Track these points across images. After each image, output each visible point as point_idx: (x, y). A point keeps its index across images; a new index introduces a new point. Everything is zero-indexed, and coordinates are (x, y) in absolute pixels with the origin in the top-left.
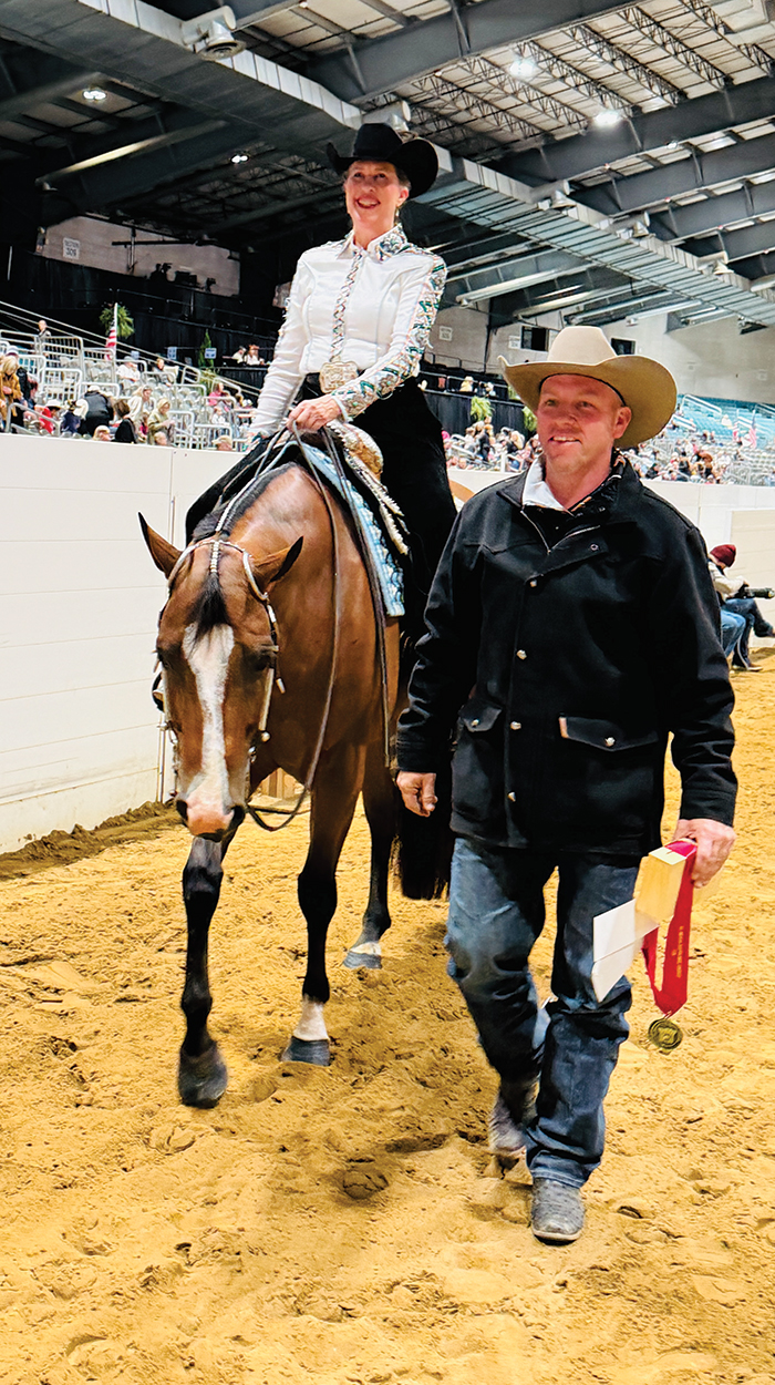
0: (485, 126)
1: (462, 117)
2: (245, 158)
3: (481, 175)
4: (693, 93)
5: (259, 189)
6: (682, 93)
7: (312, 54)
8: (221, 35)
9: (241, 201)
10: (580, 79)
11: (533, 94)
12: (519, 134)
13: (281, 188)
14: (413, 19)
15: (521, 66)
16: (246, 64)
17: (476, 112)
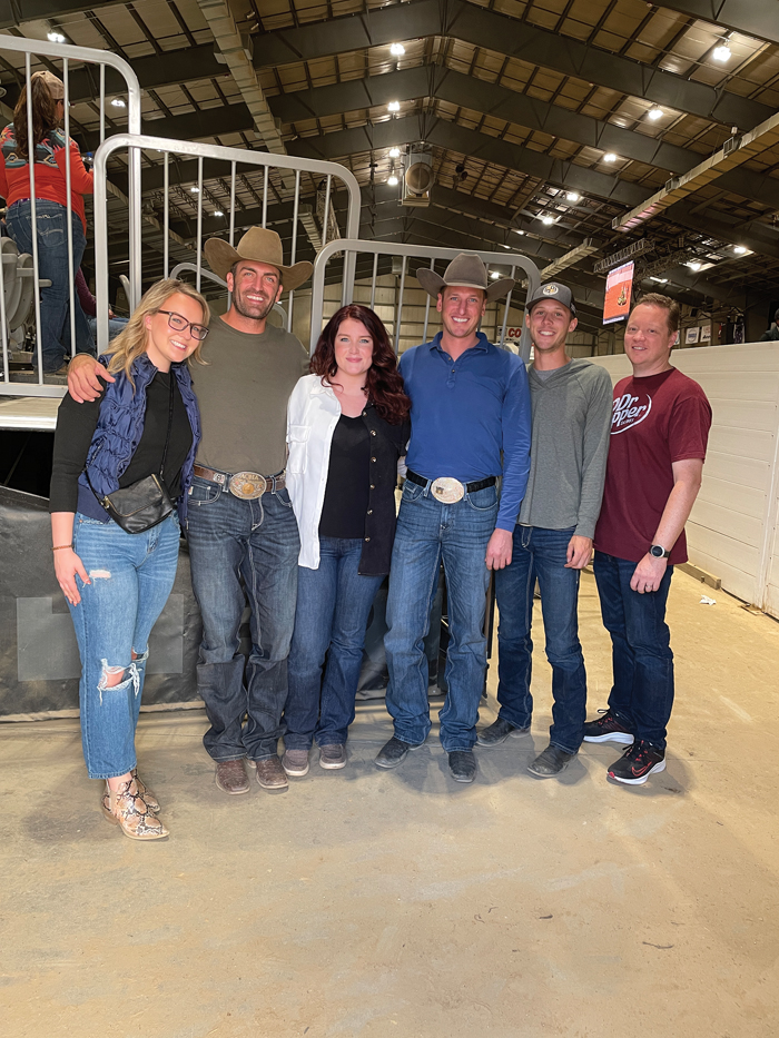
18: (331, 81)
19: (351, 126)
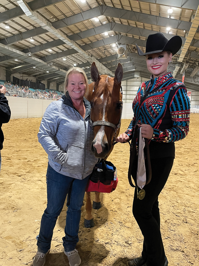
0: (62, 65)
1: (59, 64)
2: (35, 67)
3: (62, 70)
4: (84, 62)
5: (37, 71)
6: (83, 62)
7: (41, 57)
8: (30, 55)
9: (35, 72)
10: (72, 61)
11: (67, 62)
12: (66, 66)
13: (40, 70)
14: (52, 54)
15: (64, 59)
16: (33, 58)
17: (61, 63)
18: (85, 29)
19: (99, 39)
